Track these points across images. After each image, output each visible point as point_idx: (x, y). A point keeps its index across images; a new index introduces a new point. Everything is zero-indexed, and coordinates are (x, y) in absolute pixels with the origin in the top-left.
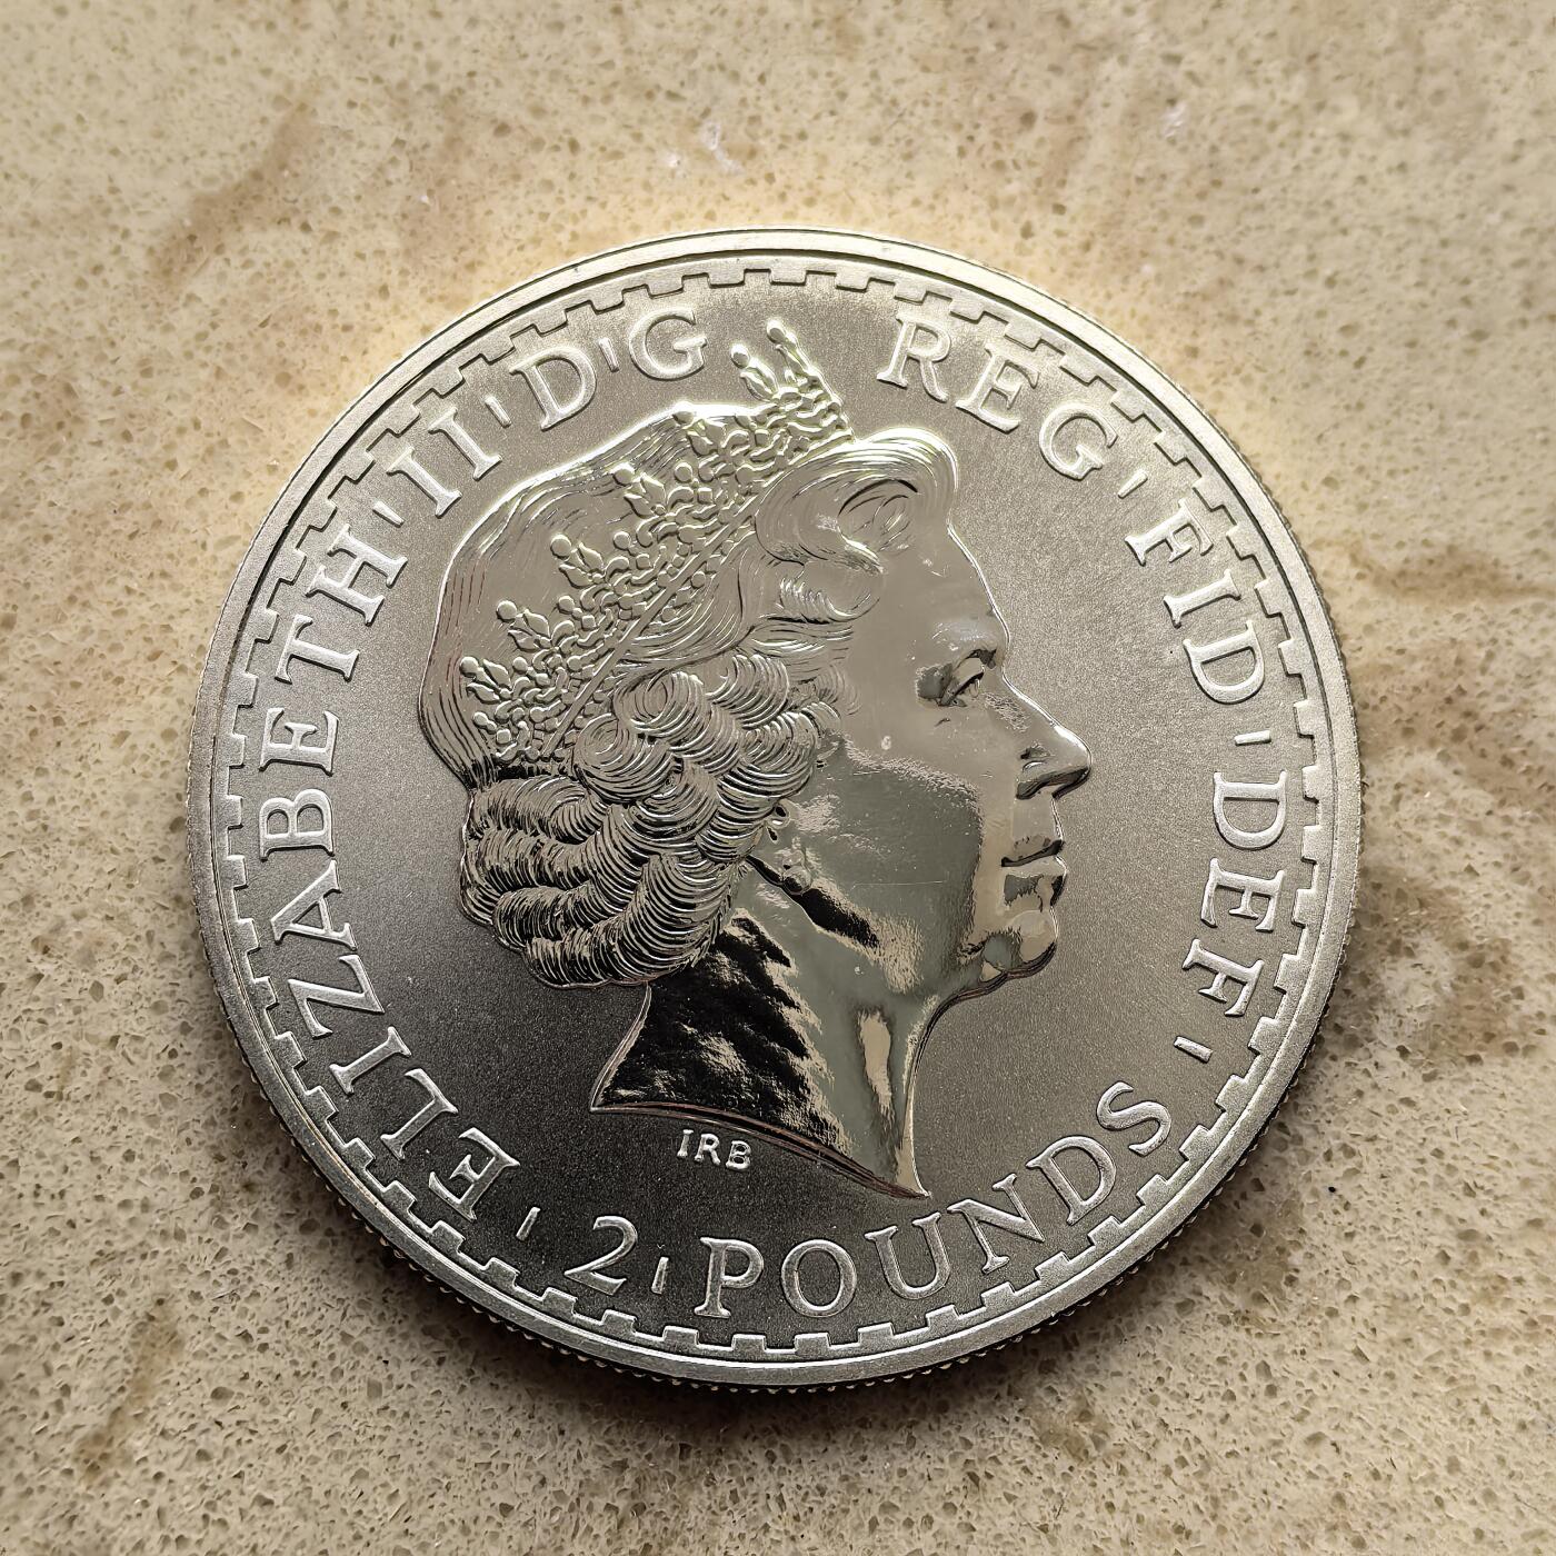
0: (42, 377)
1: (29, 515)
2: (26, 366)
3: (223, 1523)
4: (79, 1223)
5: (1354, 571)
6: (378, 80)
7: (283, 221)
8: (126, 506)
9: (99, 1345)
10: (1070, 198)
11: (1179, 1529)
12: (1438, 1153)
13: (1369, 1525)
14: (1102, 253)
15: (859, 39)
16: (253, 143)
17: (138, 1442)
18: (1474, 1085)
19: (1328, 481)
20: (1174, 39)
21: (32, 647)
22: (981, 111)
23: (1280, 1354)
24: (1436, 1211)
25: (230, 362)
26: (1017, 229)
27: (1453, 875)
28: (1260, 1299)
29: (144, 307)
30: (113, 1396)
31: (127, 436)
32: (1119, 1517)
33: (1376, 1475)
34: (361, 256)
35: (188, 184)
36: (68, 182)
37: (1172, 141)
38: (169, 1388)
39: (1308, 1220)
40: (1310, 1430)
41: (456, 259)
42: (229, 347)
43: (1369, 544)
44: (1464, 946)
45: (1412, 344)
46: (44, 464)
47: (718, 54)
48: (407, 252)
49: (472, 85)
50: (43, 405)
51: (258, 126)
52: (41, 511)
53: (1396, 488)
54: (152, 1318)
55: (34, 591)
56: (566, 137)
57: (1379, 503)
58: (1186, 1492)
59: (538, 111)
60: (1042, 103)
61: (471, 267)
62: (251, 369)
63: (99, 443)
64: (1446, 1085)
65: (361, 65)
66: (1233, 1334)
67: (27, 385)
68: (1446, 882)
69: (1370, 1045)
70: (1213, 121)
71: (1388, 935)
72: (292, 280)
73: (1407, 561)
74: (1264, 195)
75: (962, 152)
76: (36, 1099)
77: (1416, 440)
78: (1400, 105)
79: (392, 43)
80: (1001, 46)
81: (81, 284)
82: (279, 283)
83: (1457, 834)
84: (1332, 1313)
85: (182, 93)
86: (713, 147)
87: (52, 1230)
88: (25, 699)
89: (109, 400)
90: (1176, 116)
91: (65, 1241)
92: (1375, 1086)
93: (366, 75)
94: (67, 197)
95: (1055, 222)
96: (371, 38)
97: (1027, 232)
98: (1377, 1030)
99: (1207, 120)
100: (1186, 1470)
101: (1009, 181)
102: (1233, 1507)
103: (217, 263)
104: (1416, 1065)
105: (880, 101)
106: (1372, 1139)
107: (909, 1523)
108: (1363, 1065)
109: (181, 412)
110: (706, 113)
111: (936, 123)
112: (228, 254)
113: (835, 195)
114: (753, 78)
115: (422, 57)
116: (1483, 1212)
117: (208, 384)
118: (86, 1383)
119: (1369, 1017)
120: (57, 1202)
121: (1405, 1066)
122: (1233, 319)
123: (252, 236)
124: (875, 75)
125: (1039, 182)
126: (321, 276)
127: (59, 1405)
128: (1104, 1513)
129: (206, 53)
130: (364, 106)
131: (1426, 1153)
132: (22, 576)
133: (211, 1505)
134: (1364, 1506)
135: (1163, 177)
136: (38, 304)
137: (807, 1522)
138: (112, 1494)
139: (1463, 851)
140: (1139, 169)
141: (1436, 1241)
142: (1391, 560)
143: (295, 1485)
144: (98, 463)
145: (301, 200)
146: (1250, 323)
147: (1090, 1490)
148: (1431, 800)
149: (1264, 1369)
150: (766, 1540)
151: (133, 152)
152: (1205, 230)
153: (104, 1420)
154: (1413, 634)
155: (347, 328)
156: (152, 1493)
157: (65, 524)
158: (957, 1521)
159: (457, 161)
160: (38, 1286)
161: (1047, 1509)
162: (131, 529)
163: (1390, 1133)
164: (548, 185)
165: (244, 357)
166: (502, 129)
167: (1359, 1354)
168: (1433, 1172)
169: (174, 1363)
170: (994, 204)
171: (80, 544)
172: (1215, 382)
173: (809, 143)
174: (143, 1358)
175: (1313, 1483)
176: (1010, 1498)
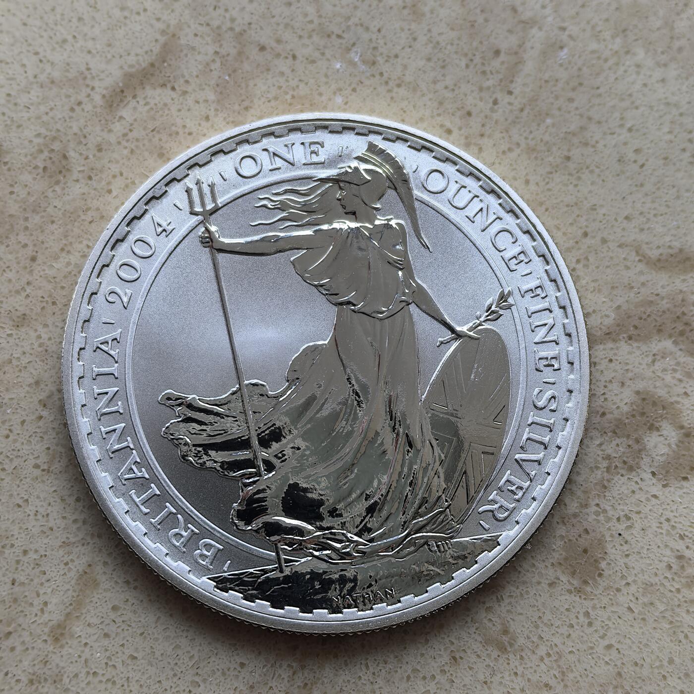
0: (53, 150)
1: (45, 211)
2: (46, 145)
3: (114, 666)
4: (55, 528)
5: (637, 259)
6: (208, 25)
7: (164, 85)
8: (88, 209)
9: (62, 583)
10: (515, 88)
11: (546, 685)
12: (668, 520)
13: (632, 686)
14: (529, 113)
15: (423, 15)
16: (151, 51)
17: (78, 628)
18: (685, 490)
19: (627, 218)
20: (563, 20)
21: (44, 270)
22: (477, 49)
23: (594, 608)
24: (667, 546)
25: (137, 147)
26: (491, 100)
27: (678, 395)
28: (586, 582)
29: (100, 121)
30: (67, 607)
31: (90, 178)
32: (520, 679)
33: (636, 664)
34: (198, 102)
35: (121, 67)
36: (68, 64)
37: (561, 65)
38: (92, 605)
39: (609, 548)
40: (606, 642)
41: (240, 105)
42: (137, 140)
43: (644, 246)
44: (682, 427)
45: (666, 159)
46: (52, 189)
47: (360, 19)
48: (218, 101)
49: (250, 28)
50: (53, 162)
51: (154, 43)
52: (50, 210)
53: (657, 222)
54: (86, 573)
55: (46, 245)
56: (291, 53)
57: (648, 229)
58: (550, 668)
59: (279, 41)
60: (504, 46)
61: (246, 109)
62: (147, 150)
63: (77, 181)
64: (672, 489)
65: (200, 18)
66: (574, 598)
67: (46, 154)
68: (675, 399)
69: (638, 470)
70: (580, 57)
71: (649, 421)
72: (167, 112)
73: (661, 255)
74: (601, 90)
75: (467, 66)
76: (37, 472)
77: (666, 201)
78: (663, 53)
79: (215, 9)
80: (486, 20)
81: (72, 110)
82: (161, 112)
83: (680, 377)
84: (618, 590)
85: (120, 27)
86: (356, 60)
87: (42, 531)
88: (40, 293)
89: (83, 162)
90: (564, 54)
91: (48, 536)
92: (641, 489)
93: (202, 22)
94: (67, 71)
95: (507, 99)
96: (206, 6)
97: (495, 102)
98: (642, 463)
99: (577, 57)
100: (550, 659)
101: (488, 79)
102: (571, 676)
103: (133, 103)
104: (659, 480)
105: (431, 42)
106: (639, 513)
107: (424, 678)
108: (636, 479)
109: (115, 168)
110: (354, 44)
111: (456, 53)
112: (138, 99)
113: (410, 83)
114: (376, 30)
115: (228, 15)
116: (687, 547)
117: (127, 156)
118: (54, 601)
119: (638, 457)
120: (45, 519)
121: (654, 481)
122: (586, 144)
123: (149, 91)
124: (429, 31)
125: (501, 80)
126: (179, 110)
127: (42, 610)
128: (513, 677)
129: (132, 10)
130: (201, 36)
131: (662, 520)
132: (40, 239)
133: (109, 658)
134: (630, 678)
135: (557, 80)
136: (53, 118)
137: (379, 676)
138: (64, 652)
139: (683, 385)
140: (546, 76)
141: (666, 559)
142: (654, 254)
143: (148, 650)
144: (77, 189)
145: (172, 76)
146: (593, 146)
147: (507, 666)
148: (669, 361)
149: (587, 614)
150: (359, 683)
151: (98, 53)
152: (575, 105)
153: (62, 618)
154: (663, 287)
155: (190, 134)
156: (83, 652)
157: (61, 216)
158: (446, 678)
159: (242, 62)
160: (35, 556)
161: (488, 674)
162: (90, 219)
163: (647, 510)
164: (282, 74)
165: (144, 145)
166: (262, 48)
167: (630, 609)
168: (665, 528)
169: (95, 594)
170: (481, 89)
171: (67, 225)
172: (577, 172)
173: (399, 60)
174: (81, 590)
175: (609, 667)
176: (471, 668)
